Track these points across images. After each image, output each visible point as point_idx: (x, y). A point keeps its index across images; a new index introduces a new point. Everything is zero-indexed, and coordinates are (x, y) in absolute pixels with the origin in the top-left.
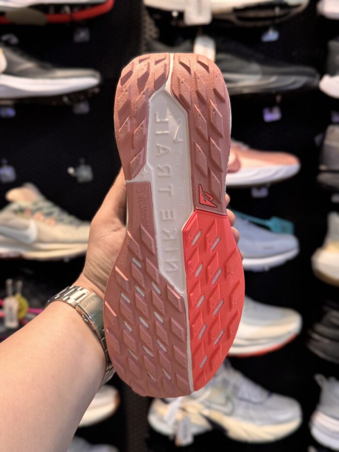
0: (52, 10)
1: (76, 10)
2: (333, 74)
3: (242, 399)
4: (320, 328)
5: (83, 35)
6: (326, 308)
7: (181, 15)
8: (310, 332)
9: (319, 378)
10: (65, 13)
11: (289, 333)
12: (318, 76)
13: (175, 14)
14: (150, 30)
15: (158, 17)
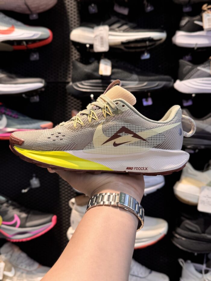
0: (15, 44)
1: (30, 43)
2: (181, 79)
3: (133, 275)
4: (179, 230)
5: (35, 57)
6: (183, 218)
7: (92, 46)
8: (174, 232)
9: (181, 261)
10: (24, 45)
11: (160, 234)
12: (173, 80)
13: (88, 46)
14: (75, 53)
15: (78, 47)
